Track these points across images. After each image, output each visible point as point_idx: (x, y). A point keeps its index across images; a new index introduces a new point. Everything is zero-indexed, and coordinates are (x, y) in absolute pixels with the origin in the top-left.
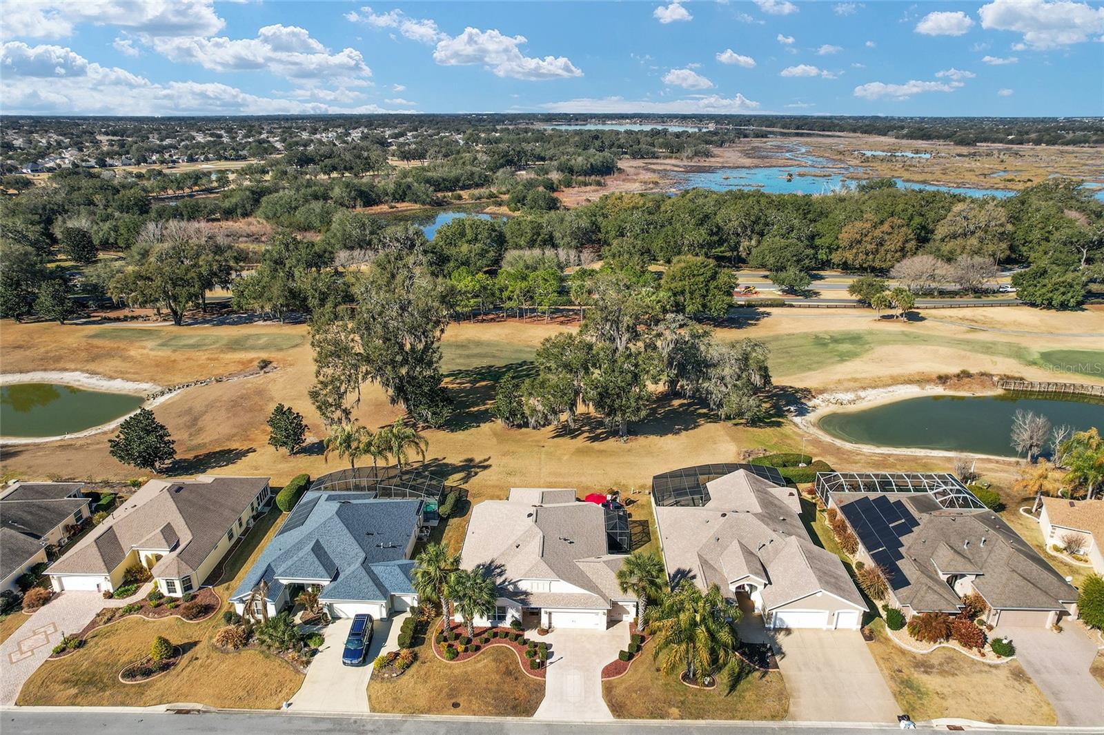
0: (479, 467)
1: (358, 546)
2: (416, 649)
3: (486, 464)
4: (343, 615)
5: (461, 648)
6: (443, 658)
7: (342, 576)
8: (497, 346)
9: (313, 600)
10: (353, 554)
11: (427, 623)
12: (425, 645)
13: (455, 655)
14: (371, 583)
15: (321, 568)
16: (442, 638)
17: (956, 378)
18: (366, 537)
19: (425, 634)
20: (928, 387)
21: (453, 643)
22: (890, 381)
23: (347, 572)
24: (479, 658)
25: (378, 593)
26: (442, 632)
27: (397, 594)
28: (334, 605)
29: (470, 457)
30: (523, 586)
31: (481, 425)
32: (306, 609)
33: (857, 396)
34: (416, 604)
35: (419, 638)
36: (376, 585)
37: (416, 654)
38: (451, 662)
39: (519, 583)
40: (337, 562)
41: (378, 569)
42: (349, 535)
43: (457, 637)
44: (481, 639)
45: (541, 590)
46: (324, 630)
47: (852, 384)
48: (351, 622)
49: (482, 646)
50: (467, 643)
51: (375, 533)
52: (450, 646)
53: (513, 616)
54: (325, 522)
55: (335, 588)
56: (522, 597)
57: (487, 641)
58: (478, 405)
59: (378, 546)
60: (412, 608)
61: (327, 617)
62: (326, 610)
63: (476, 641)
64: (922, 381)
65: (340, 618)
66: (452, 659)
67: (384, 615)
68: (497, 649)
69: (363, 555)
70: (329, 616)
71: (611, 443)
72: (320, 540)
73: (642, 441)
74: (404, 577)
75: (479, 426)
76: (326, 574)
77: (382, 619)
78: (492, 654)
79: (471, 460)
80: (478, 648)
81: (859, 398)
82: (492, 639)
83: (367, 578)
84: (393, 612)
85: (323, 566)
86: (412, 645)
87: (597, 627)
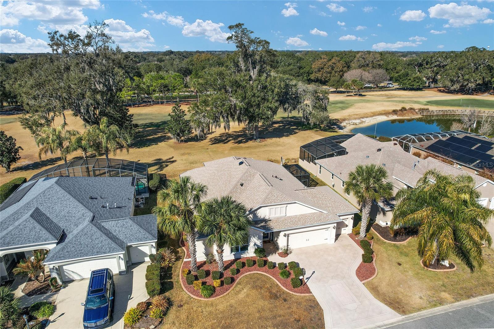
0: (167, 162)
1: (83, 208)
2: (167, 294)
3: (171, 160)
4: (76, 277)
5: (216, 283)
6: (201, 296)
7: (70, 237)
8: (152, 115)
9: (38, 268)
10: (79, 215)
11: (170, 268)
12: (175, 289)
13: (212, 292)
14: (104, 237)
15: (44, 231)
16: (191, 278)
17: (400, 112)
18: (90, 201)
19: (171, 278)
20: (390, 116)
21: (204, 280)
22: (372, 115)
23: (75, 232)
24: (237, 289)
25: (114, 245)
26: (190, 272)
27: (133, 244)
28: (64, 267)
29: (158, 158)
30: (262, 213)
31: (158, 143)
32: (30, 280)
33: (361, 121)
34: (154, 252)
35: (166, 283)
36: (111, 238)
37: (168, 299)
38: (211, 299)
39: (258, 211)
40: (62, 225)
41: (109, 225)
42: (72, 199)
43: (208, 273)
44: (232, 271)
45: (278, 215)
46: (55, 297)
47: (356, 116)
48: (87, 283)
49: (235, 276)
50: (221, 277)
51: (99, 198)
52: (204, 283)
53: (255, 244)
54: (44, 191)
55: (63, 249)
56: (262, 224)
57: (238, 271)
58: (152, 135)
59: (103, 207)
60: (152, 256)
61: (56, 282)
62: (54, 275)
63: (228, 274)
64: (386, 113)
65: (72, 281)
66: (211, 296)
67: (123, 268)
68: (251, 277)
69: (90, 215)
70: (59, 281)
71: (250, 143)
72: (41, 208)
73: (269, 141)
74: (138, 227)
75: (157, 144)
76: (50, 236)
77: (121, 273)
78: (247, 283)
79: (160, 159)
80: (233, 280)
81: (363, 122)
82: (241, 270)
83: (99, 233)
84: (131, 265)
85: (46, 229)
86: (162, 291)
87: (326, 241)
